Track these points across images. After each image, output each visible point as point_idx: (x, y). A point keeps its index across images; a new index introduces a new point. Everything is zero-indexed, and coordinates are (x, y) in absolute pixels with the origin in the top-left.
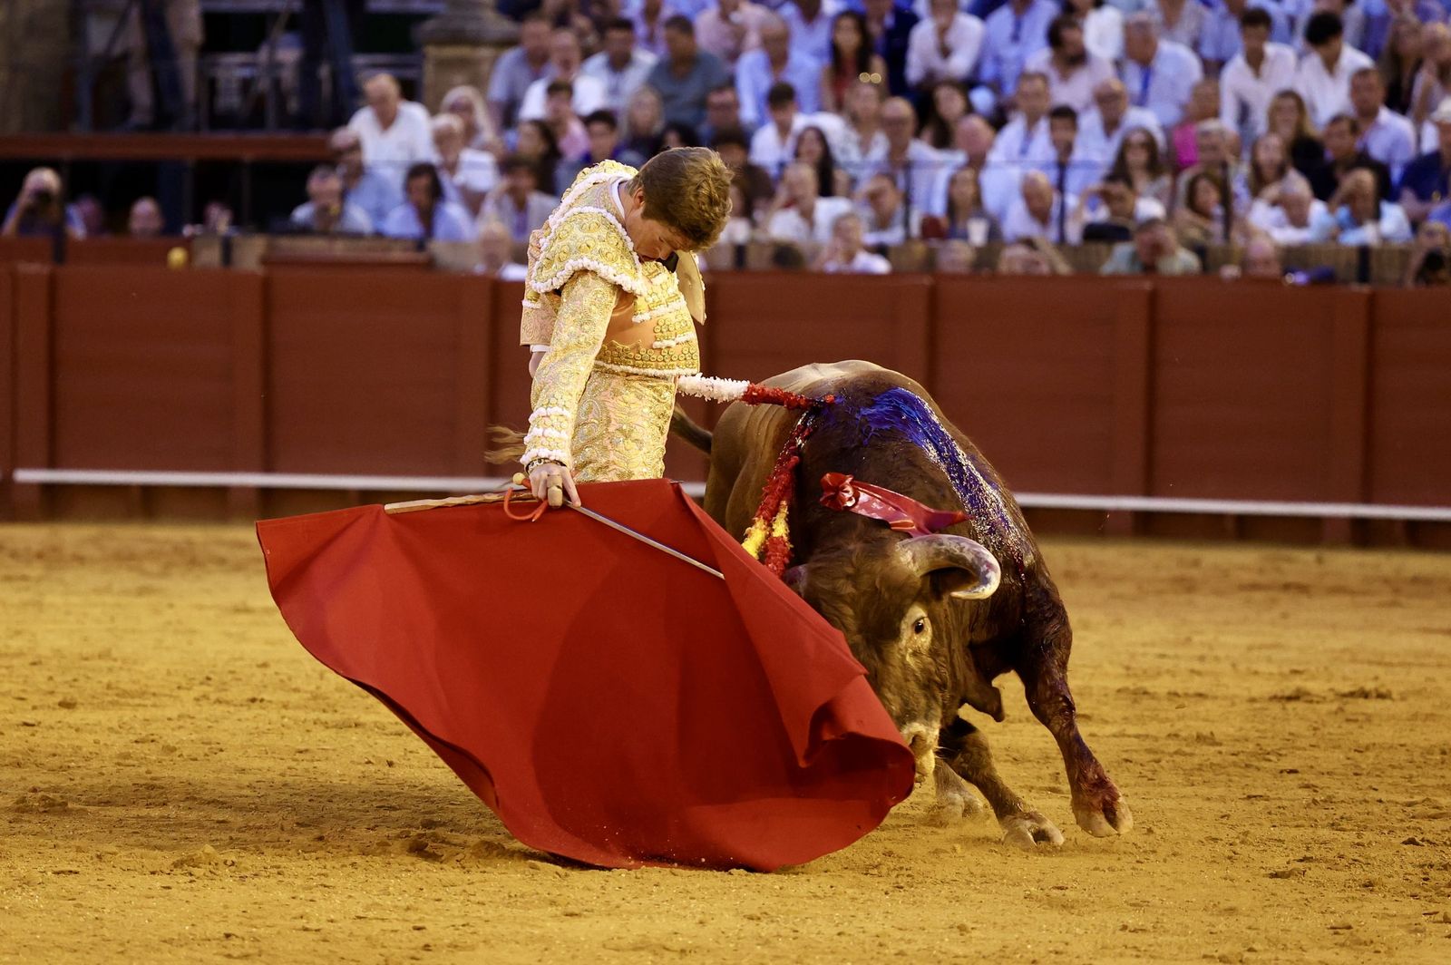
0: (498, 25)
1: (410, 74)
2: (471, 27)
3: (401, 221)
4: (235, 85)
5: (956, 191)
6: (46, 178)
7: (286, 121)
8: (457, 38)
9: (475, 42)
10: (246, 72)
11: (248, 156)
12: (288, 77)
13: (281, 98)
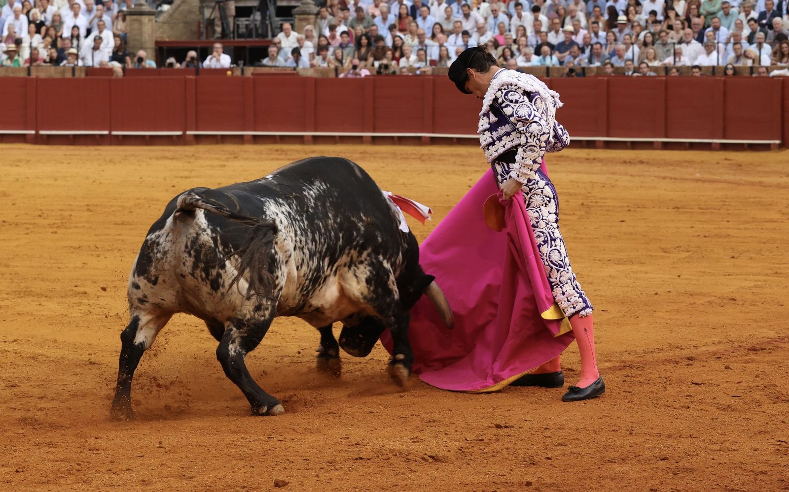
0: (315, 9)
1: (292, 22)
2: (307, 10)
3: (291, 63)
4: (244, 26)
5: (442, 53)
6: (192, 54)
7: (258, 35)
8: (304, 13)
9: (309, 14)
10: (247, 23)
11: (248, 46)
12: (258, 23)
13: (257, 29)
